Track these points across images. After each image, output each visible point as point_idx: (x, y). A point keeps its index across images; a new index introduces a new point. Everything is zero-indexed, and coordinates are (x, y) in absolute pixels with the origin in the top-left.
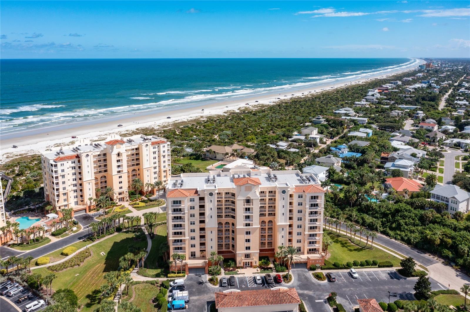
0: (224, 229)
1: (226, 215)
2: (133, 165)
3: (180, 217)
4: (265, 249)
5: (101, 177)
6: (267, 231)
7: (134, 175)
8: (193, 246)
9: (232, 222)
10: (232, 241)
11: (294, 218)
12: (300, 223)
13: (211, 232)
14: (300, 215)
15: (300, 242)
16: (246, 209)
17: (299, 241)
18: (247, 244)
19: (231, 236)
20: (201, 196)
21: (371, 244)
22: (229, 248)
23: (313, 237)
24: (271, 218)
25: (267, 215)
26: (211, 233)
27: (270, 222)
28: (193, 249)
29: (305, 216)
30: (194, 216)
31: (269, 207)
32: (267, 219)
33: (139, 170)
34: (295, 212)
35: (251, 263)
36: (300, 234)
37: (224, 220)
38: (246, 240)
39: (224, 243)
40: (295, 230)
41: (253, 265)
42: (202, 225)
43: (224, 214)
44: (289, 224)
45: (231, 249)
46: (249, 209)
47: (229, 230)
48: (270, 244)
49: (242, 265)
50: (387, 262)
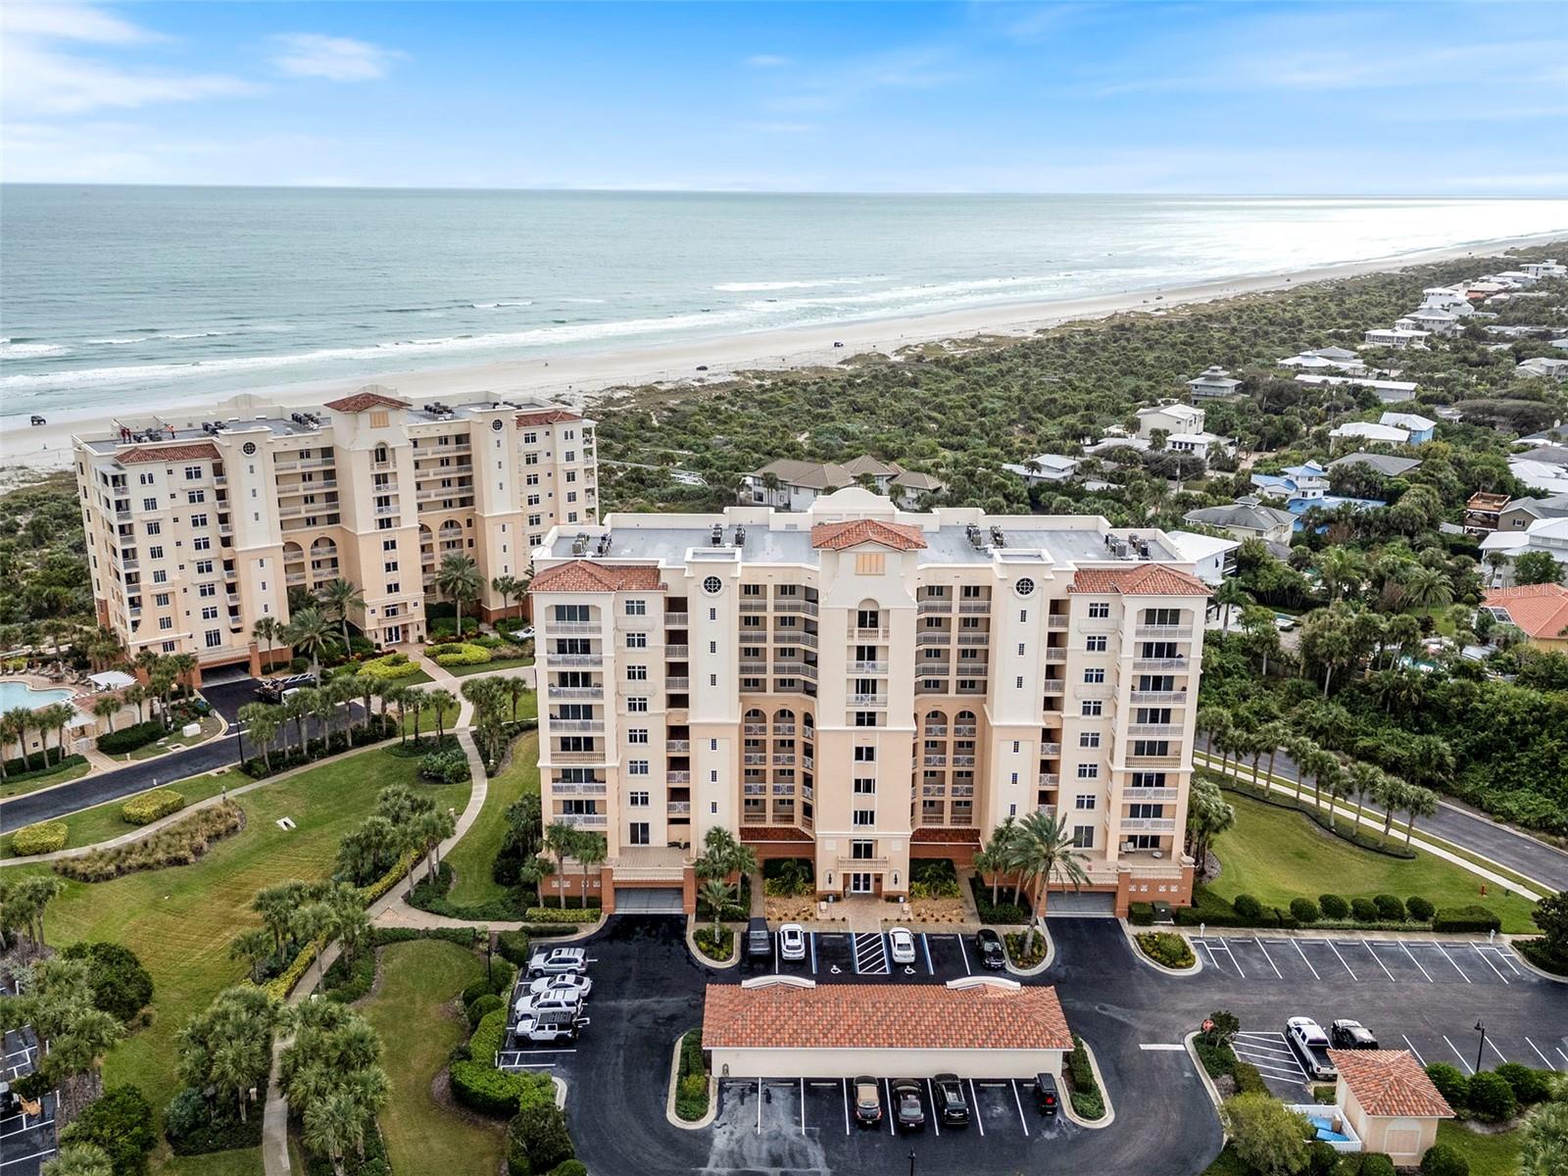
0: (770, 737)
1: (783, 682)
2: (448, 504)
3: (586, 676)
4: (940, 831)
5: (316, 543)
6: (950, 755)
7: (450, 545)
8: (640, 799)
9: (805, 710)
10: (804, 791)
11: (1067, 703)
12: (1091, 724)
13: (714, 742)
14: (1093, 692)
15: (1091, 805)
16: (860, 649)
17: (1086, 802)
18: (863, 801)
19: (799, 769)
20: (675, 592)
21: (1403, 837)
22: (790, 819)
23: (1147, 788)
24: (966, 702)
25: (952, 687)
26: (714, 747)
27: (965, 716)
28: (639, 815)
29: (1114, 696)
30: (643, 675)
31: (964, 653)
32: (951, 702)
33: (469, 523)
34: (1073, 677)
35: (879, 879)
36: (1093, 774)
37: (770, 701)
38: (858, 782)
39: (769, 797)
40: (1072, 754)
41: (884, 889)
42: (677, 717)
43: (770, 677)
44: (1044, 725)
45: (798, 824)
46: (872, 650)
47: (791, 743)
48: (963, 808)
49: (837, 886)
50: (1471, 910)
